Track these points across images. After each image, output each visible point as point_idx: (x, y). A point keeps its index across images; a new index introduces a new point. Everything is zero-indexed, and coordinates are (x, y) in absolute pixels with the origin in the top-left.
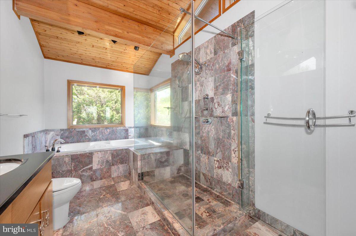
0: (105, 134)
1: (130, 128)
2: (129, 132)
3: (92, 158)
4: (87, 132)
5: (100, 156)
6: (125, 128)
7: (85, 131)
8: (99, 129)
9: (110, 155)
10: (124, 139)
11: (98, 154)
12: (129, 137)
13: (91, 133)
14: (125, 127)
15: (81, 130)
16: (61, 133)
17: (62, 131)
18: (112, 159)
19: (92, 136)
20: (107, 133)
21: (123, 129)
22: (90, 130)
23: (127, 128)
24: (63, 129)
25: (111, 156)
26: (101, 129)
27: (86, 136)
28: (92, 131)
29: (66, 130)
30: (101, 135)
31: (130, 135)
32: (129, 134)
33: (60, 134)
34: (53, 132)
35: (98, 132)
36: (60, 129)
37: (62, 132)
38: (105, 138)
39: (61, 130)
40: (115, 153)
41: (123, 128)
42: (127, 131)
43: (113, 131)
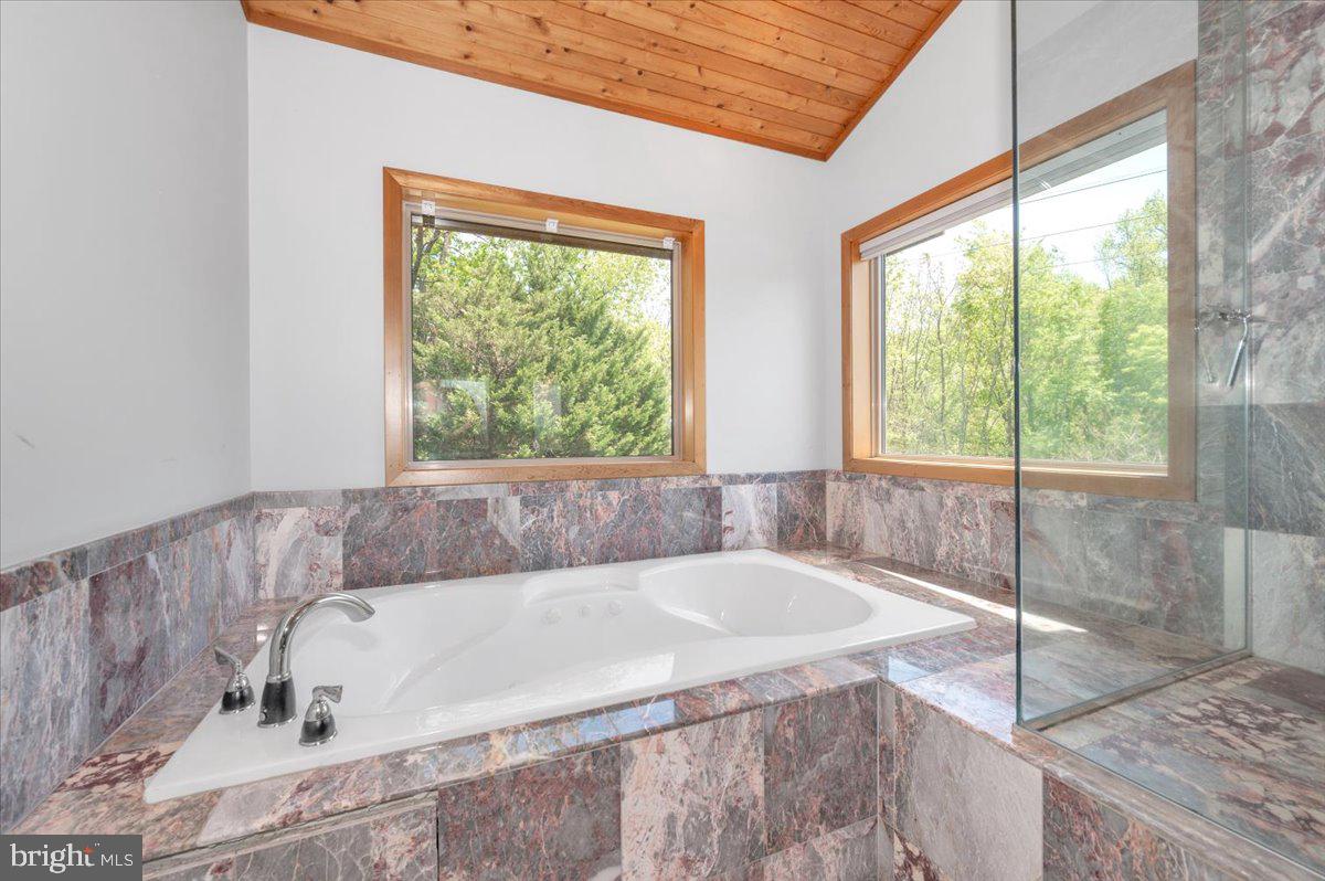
0: (597, 518)
1: (733, 480)
2: (726, 506)
3: (618, 797)
4: (496, 511)
5: (682, 773)
6: (701, 483)
7: (484, 501)
8: (562, 490)
9: (751, 754)
10: (697, 551)
11: (661, 751)
12: (728, 539)
13: (517, 517)
14: (705, 476)
15: (461, 497)
16: (348, 515)
17: (355, 501)
18: (767, 792)
19: (526, 537)
20: (607, 517)
21: (692, 486)
22: (516, 492)
23: (716, 482)
24: (361, 492)
25: (760, 766)
26: (575, 486)
27: (494, 531)
28: (525, 503)
29: (376, 493)
30: (575, 530)
31: (732, 529)
32: (726, 522)
33: (340, 524)
34: (303, 511)
35: (558, 507)
36: (345, 493)
37: (355, 510)
38: (594, 548)
39: (351, 496)
40: (790, 733)
41: (695, 481)
42: (712, 499)
43: (639, 500)
